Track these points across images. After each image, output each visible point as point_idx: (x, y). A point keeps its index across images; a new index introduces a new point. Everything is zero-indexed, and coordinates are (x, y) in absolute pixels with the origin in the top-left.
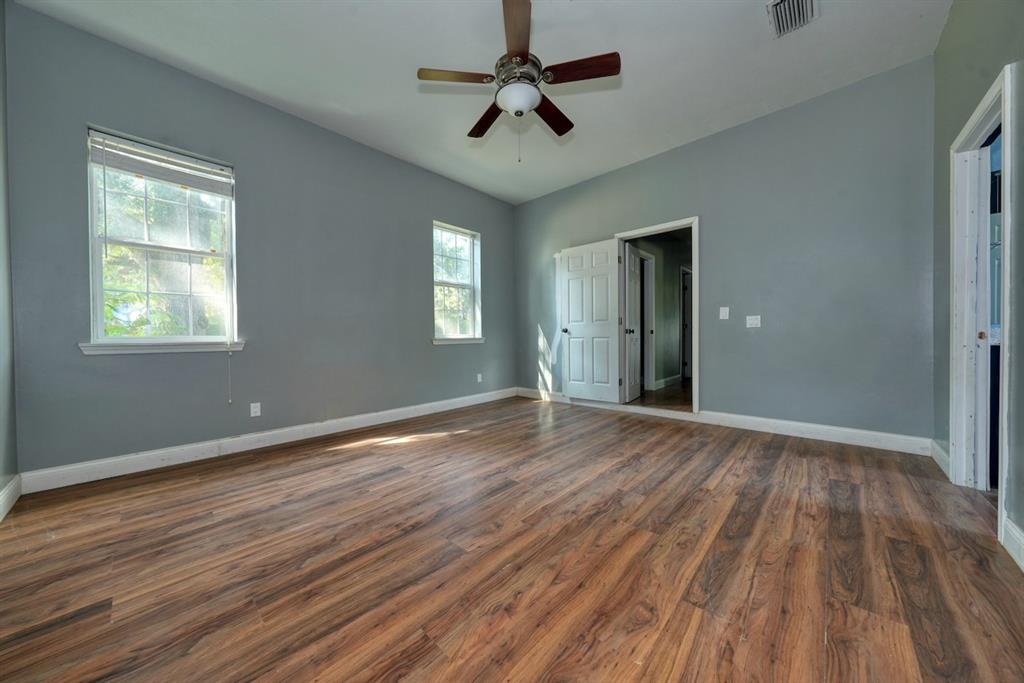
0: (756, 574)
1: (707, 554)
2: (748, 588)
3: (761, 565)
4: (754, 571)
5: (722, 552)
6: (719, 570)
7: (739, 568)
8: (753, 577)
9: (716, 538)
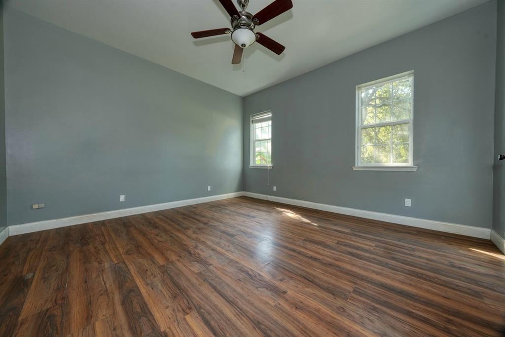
0: (105, 286)
1: (132, 276)
2: (104, 279)
3: (104, 291)
4: (106, 286)
5: (127, 282)
6: (121, 275)
7: (114, 282)
8: (105, 284)
9: (137, 285)
